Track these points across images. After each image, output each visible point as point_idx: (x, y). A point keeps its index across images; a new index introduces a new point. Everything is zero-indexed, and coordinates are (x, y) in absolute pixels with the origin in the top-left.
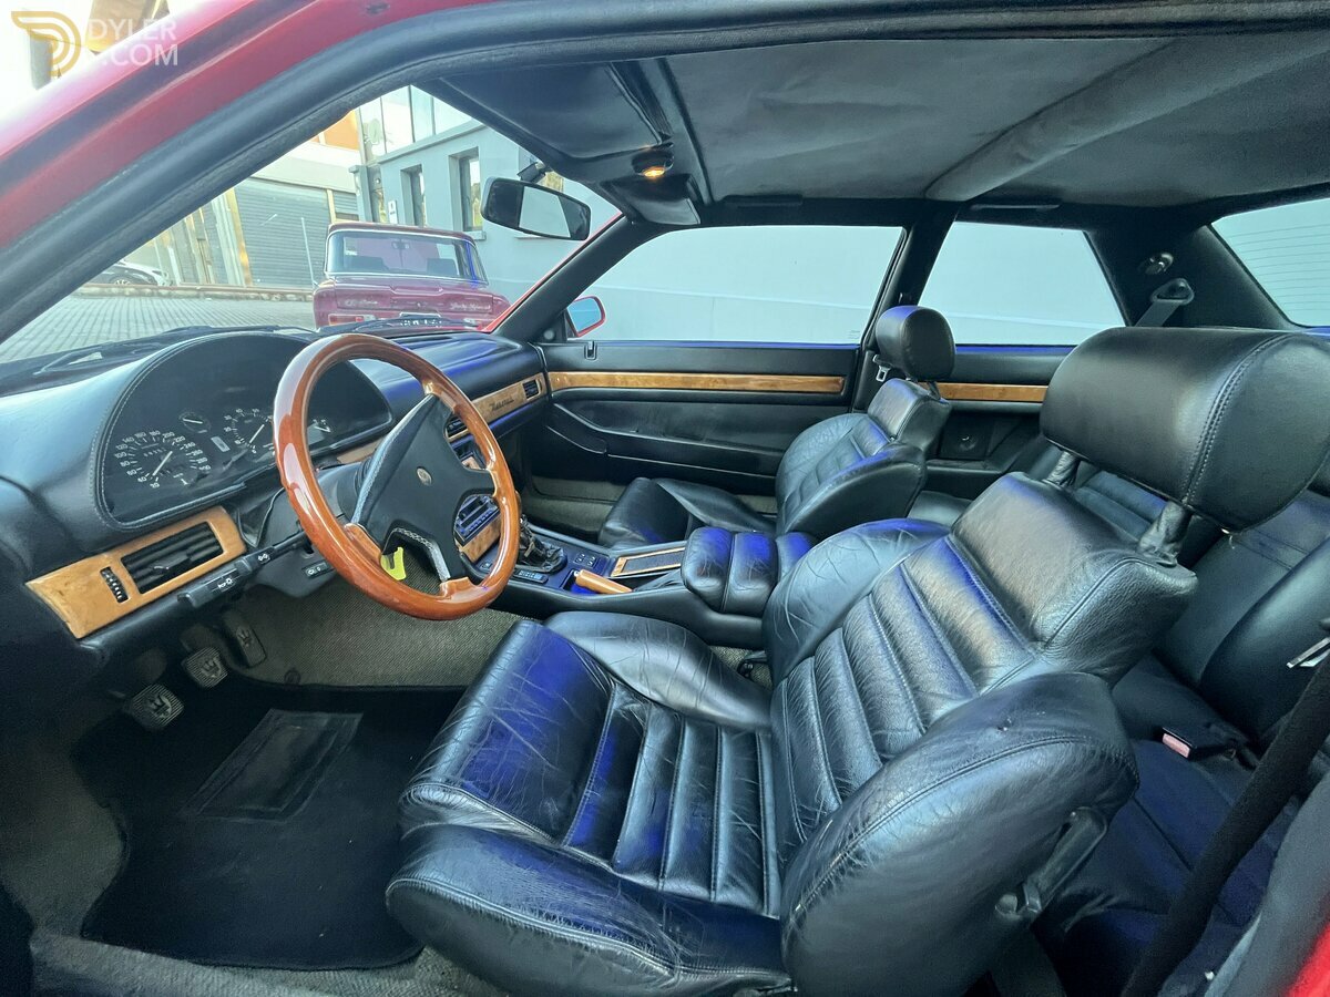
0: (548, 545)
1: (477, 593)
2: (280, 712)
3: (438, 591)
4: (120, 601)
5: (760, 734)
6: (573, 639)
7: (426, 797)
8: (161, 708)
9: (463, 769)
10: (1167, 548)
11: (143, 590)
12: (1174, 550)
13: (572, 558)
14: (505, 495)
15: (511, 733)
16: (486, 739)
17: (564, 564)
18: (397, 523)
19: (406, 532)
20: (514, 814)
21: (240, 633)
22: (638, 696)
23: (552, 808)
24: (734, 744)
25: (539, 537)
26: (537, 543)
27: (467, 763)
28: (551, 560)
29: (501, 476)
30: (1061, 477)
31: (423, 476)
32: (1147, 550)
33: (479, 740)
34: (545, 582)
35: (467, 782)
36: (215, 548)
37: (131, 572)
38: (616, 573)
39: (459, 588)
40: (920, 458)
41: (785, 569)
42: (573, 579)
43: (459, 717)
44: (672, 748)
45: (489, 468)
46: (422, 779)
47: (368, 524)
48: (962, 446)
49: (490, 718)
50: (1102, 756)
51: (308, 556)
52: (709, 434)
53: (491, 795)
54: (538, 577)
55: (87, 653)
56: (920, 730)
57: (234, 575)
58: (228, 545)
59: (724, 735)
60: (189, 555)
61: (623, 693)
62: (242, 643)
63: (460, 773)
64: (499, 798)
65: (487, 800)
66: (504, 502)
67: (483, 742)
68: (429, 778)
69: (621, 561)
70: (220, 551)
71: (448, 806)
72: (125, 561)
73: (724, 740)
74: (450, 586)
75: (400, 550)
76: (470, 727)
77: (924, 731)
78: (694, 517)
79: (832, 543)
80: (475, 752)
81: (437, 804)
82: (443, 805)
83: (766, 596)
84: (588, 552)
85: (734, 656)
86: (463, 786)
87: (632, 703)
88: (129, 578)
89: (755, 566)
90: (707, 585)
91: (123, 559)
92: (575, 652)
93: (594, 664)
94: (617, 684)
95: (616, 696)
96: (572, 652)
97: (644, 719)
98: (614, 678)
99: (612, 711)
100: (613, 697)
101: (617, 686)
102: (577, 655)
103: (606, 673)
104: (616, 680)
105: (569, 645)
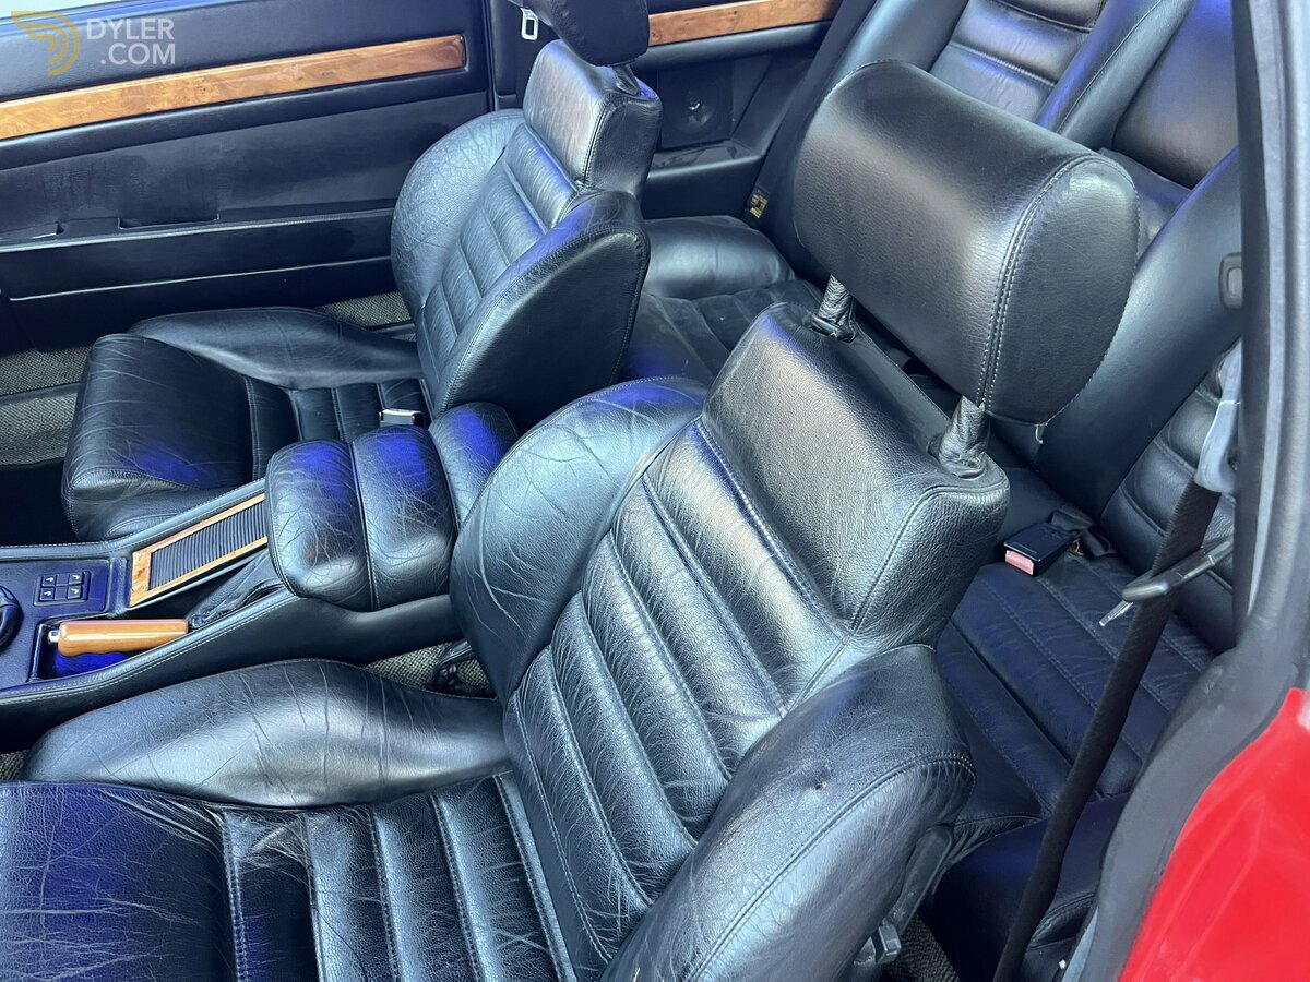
5: (499, 775)
10: (972, 452)
12: (980, 450)
13: (29, 597)
17: (16, 617)
22: (271, 814)
24: (466, 813)
30: (836, 310)
32: (950, 458)
38: (140, 594)
40: (631, 213)
41: (464, 499)
42: (49, 648)
44: (366, 873)
48: (692, 118)
50: (935, 773)
52: (226, 203)
56: (725, 775)
59: (444, 805)
61: (244, 824)
69: (141, 560)
73: (447, 814)
77: (730, 777)
78: (257, 382)
79: (528, 452)
83: (444, 557)
84: (60, 565)
85: (420, 661)
87: (266, 833)
89: (409, 511)
90: (330, 575)
92: (118, 801)
93: (167, 802)
94: (225, 814)
95: (234, 834)
96: (113, 804)
97: (300, 847)
98: (216, 806)
99: (236, 868)
100: (228, 840)
101: (227, 817)
102: (126, 805)
103: (198, 807)
104: (221, 807)
105: (99, 793)
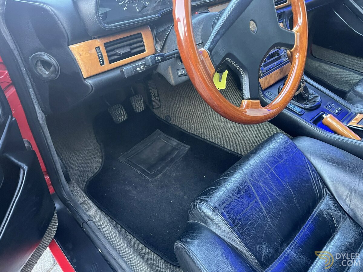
0: (311, 91)
1: (262, 112)
2: (161, 132)
3: (240, 104)
4: (101, 65)
6: (308, 156)
7: (204, 210)
8: (120, 115)
9: (225, 205)
11: (111, 62)
13: (325, 104)
14: (299, 52)
15: (255, 197)
16: (241, 194)
17: (318, 106)
18: (229, 55)
19: (232, 62)
20: (244, 242)
21: (153, 92)
22: (339, 208)
23: (265, 249)
25: (308, 85)
26: (305, 88)
27: (227, 202)
28: (309, 101)
29: (301, 37)
31: (253, 26)
33: (237, 194)
34: (302, 115)
35: (225, 213)
36: (142, 48)
37: (107, 52)
38: (353, 123)
39: (253, 107)
42: (321, 118)
43: (230, 175)
45: (295, 29)
46: (204, 200)
47: (213, 52)
49: (247, 183)
51: (180, 64)
53: (236, 226)
54: (298, 110)
55: (87, 86)
57: (145, 64)
58: (148, 49)
60: (132, 49)
61: (330, 202)
62: (153, 97)
63: (223, 207)
64: (238, 230)
65: (232, 227)
66: (297, 56)
67: (239, 196)
68: (207, 201)
69: (359, 117)
70: (144, 51)
71: (212, 221)
72: (106, 45)
74: (248, 103)
75: (227, 72)
76: (235, 184)
80: (233, 198)
81: (208, 217)
82: (210, 219)
84: (336, 102)
86: (222, 214)
87: (334, 210)
88: (106, 54)
91: (105, 44)
92: (307, 165)
93: (317, 177)
94: (328, 195)
95: (325, 202)
96: (305, 164)
97: (339, 224)
98: (327, 191)
99: (319, 210)
100: (323, 201)
101: (327, 196)
102: (308, 167)
103: (323, 185)
104: (328, 192)
105: (305, 159)
